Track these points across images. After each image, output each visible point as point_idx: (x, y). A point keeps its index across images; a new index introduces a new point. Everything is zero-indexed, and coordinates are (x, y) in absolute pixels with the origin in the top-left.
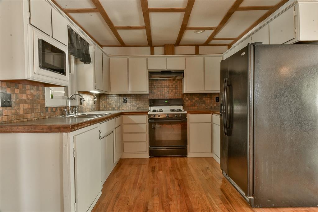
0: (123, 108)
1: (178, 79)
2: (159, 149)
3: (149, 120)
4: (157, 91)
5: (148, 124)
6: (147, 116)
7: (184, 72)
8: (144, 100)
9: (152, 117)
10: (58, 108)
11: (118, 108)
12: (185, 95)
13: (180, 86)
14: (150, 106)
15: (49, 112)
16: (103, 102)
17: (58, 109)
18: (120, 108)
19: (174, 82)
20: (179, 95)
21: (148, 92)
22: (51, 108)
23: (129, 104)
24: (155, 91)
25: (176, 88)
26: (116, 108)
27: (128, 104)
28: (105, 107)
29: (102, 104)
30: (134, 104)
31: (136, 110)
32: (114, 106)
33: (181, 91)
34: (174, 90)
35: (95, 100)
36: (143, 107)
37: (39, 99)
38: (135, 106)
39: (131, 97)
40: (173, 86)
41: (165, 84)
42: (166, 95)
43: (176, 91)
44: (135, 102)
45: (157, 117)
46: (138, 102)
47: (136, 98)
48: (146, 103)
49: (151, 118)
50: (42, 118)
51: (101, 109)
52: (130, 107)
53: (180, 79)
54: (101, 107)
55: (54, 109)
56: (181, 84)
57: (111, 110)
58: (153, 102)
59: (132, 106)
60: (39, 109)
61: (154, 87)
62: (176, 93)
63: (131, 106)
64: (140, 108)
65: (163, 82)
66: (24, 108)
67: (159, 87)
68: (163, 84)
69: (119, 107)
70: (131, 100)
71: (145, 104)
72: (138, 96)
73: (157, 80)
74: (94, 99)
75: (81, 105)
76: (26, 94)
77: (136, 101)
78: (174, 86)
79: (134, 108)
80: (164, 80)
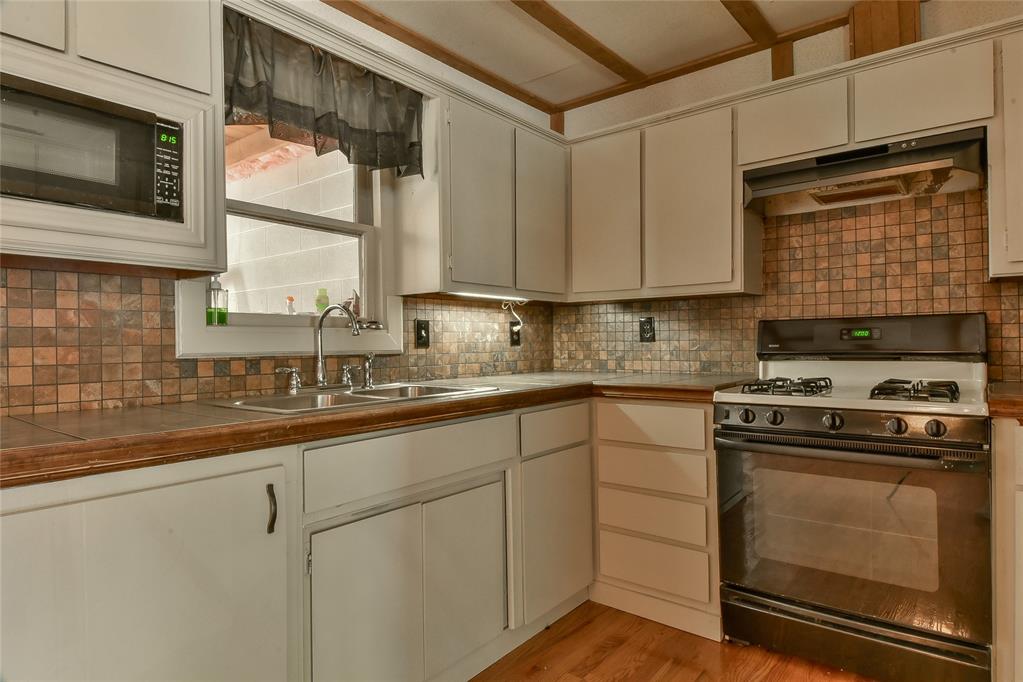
0: (637, 366)
1: (950, 196)
2: (774, 609)
3: (717, 433)
4: (808, 276)
5: (712, 455)
6: (711, 409)
7: (983, 143)
8: (732, 328)
9: (735, 419)
10: (264, 364)
11: (620, 361)
12: (1015, 292)
13: (972, 236)
14: (761, 356)
15: (201, 380)
16: (565, 337)
17: (266, 367)
18: (627, 364)
19: (925, 215)
20: (960, 292)
21: (738, 286)
22: (216, 362)
23: (664, 347)
24: (795, 277)
25: (938, 251)
26: (612, 365)
27: (661, 346)
28: (570, 358)
29: (558, 344)
30: (684, 344)
31: (699, 375)
32: (603, 356)
33: (973, 264)
34: (924, 267)
35: (516, 329)
36: (730, 363)
37: (139, 326)
38: (692, 356)
39: (674, 314)
40: (913, 238)
41: (862, 235)
42: (865, 296)
43: (941, 266)
44: (692, 336)
45: (762, 422)
46: (705, 335)
47: (698, 319)
48: (745, 343)
49: (725, 427)
50: (158, 400)
51: (557, 363)
52: (667, 357)
53: (971, 192)
54: (557, 358)
55: (238, 369)
56: (973, 222)
57: (591, 371)
58: (778, 339)
59: (676, 354)
60: (140, 365)
61: (793, 258)
62: (935, 279)
63: (672, 354)
64: (717, 364)
65: (849, 222)
66: (38, 362)
67: (822, 251)
68: (848, 236)
69: (623, 358)
70: (675, 325)
71: (740, 347)
72: (706, 308)
73: (810, 217)
74: (514, 324)
75: (422, 351)
76: (53, 306)
77: (697, 331)
78: (922, 240)
79: (686, 364)
80: (853, 212)
